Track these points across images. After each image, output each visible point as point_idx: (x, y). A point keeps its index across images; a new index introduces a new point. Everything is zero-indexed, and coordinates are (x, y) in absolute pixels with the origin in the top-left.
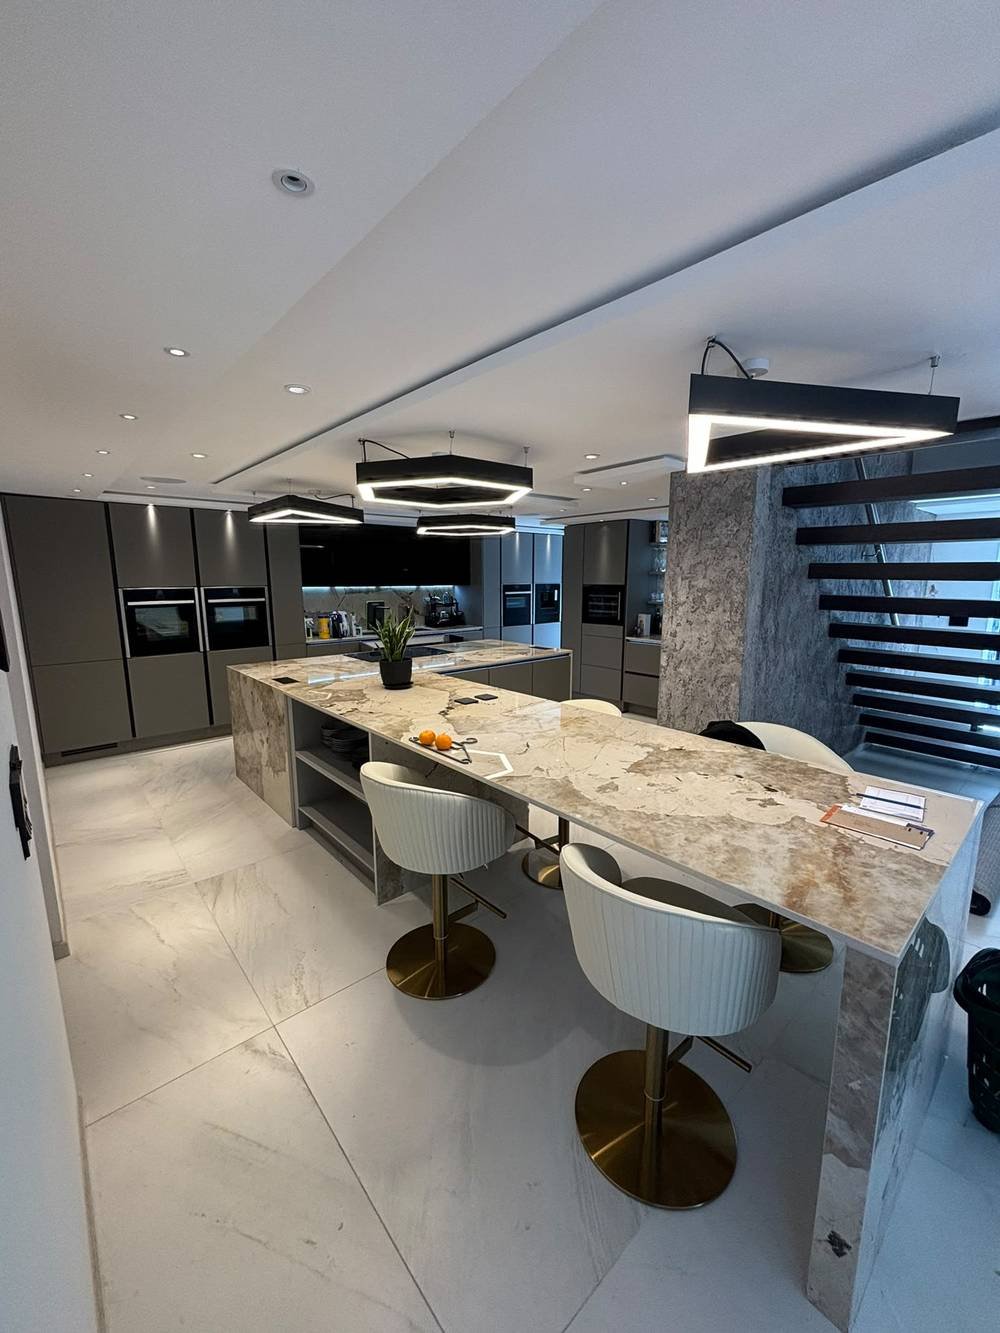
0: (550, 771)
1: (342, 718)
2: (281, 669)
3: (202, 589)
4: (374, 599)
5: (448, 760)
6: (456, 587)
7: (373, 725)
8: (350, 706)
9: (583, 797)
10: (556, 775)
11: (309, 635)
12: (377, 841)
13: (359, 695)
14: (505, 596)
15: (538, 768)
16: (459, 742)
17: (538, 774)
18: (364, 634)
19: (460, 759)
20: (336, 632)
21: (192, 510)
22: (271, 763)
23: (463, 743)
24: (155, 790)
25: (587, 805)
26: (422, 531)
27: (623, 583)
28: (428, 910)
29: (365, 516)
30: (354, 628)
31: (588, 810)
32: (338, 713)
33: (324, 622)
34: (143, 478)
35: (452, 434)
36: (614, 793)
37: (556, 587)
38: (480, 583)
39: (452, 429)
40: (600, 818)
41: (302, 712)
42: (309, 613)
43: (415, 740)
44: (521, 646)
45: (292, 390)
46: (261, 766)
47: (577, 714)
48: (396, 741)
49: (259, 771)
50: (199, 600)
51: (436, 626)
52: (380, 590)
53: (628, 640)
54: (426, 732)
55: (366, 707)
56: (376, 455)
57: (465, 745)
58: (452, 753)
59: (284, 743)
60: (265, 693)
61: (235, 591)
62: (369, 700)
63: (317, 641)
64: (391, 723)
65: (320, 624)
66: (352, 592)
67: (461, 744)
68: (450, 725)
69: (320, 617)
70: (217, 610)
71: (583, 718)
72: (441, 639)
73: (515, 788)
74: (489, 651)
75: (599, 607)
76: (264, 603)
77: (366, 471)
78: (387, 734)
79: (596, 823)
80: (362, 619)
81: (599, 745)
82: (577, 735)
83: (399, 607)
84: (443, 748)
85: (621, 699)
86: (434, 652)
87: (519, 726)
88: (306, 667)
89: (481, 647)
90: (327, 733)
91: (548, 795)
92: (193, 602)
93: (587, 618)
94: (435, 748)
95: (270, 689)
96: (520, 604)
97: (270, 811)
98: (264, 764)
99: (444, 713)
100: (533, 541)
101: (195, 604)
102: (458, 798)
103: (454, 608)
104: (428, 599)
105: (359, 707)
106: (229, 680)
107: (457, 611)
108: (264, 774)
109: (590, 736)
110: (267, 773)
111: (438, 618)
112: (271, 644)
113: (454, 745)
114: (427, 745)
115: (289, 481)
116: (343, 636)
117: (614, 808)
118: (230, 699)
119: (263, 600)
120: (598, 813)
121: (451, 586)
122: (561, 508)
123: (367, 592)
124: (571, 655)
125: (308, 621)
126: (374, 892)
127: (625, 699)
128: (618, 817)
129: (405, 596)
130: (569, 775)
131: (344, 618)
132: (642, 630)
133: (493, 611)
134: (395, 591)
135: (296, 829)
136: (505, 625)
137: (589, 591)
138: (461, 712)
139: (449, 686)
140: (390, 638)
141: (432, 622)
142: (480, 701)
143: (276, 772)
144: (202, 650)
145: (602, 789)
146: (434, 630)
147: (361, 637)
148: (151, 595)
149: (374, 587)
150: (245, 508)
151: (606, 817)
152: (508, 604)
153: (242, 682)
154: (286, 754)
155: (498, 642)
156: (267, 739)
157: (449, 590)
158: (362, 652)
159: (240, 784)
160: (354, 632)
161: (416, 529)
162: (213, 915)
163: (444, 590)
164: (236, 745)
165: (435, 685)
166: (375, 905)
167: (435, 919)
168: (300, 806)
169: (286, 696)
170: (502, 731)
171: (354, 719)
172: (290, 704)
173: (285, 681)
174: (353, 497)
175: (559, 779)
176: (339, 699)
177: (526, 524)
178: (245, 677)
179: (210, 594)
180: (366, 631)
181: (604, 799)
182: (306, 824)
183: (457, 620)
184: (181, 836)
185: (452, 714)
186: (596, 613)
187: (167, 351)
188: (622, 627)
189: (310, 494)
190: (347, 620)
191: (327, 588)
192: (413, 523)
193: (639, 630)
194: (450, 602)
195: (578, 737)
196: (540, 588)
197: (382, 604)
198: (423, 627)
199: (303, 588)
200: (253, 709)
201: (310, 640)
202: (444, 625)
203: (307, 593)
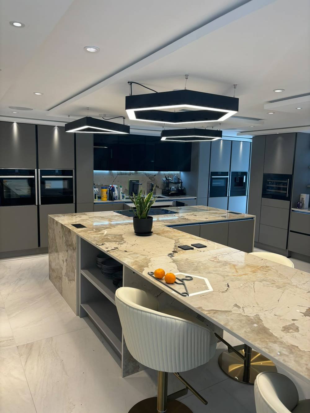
0: (245, 309)
1: (108, 253)
2: (78, 218)
3: (39, 170)
4: (133, 178)
5: (173, 292)
6: (182, 173)
7: (127, 260)
8: (113, 245)
9: (271, 335)
10: (250, 312)
11: (95, 198)
12: (124, 340)
13: (120, 239)
14: (212, 179)
15: (236, 305)
16: (180, 278)
17: (235, 310)
18: (126, 198)
19: (181, 293)
20: (111, 197)
21: (36, 126)
22: (67, 275)
23: (183, 279)
24: (4, 284)
25: (275, 342)
26: (164, 139)
27: (291, 174)
28: (154, 386)
29: (131, 130)
30: (121, 195)
31: (276, 347)
32: (106, 250)
33: (105, 191)
34: (10, 107)
35: (187, 77)
36: (296, 334)
37: (245, 174)
38: (196, 170)
39: (187, 73)
40: (287, 356)
41: (86, 246)
42: (97, 185)
43: (151, 274)
44: (221, 211)
45: (88, 49)
46: (62, 275)
47: (261, 264)
48: (139, 273)
49: (60, 278)
50: (37, 176)
51: (168, 195)
52: (137, 173)
53: (293, 211)
54: (159, 270)
55: (123, 247)
56: (138, 91)
57: (185, 282)
58: (176, 287)
59: (75, 265)
60: (66, 233)
61: (57, 172)
62: (125, 242)
63: (100, 201)
64: (137, 260)
65: (102, 193)
66: (121, 174)
67: (182, 280)
68: (174, 265)
69: (102, 188)
70: (47, 182)
71: (267, 267)
72: (170, 203)
73: (219, 320)
74: (201, 213)
75: (272, 188)
76: (72, 178)
77: (131, 102)
78: (134, 267)
79: (284, 360)
80: (126, 189)
81: (280, 290)
82: (263, 280)
83: (147, 183)
84: (170, 281)
85: (287, 248)
86: (166, 212)
87: (221, 269)
88: (91, 218)
89: (196, 210)
90: (100, 260)
91: (244, 330)
92: (33, 177)
93: (265, 195)
94: (164, 281)
95: (69, 231)
96: (221, 183)
97: (65, 303)
98: (64, 274)
99: (171, 255)
100: (232, 145)
101: (35, 178)
102: (178, 321)
103: (180, 185)
104: (165, 179)
105: (118, 246)
106: (49, 223)
107: (181, 187)
108: (63, 280)
109: (273, 282)
110: (65, 280)
111: (169, 191)
112: (74, 202)
113: (177, 281)
114: (159, 279)
115: (88, 109)
116: (115, 199)
117: (297, 347)
118: (49, 234)
119: (72, 177)
120: (285, 352)
121: (178, 172)
122: (252, 125)
123: (130, 174)
124: (255, 219)
125: (96, 190)
126: (121, 368)
127: (290, 249)
128: (301, 357)
129: (151, 177)
130: (260, 314)
131: (116, 189)
132: (303, 204)
133: (203, 187)
134: (146, 174)
135: (79, 317)
136: (210, 197)
137: (267, 177)
138: (183, 255)
139: (175, 236)
140: (140, 204)
141: (166, 192)
142: (195, 248)
143: (70, 280)
144: (37, 204)
145: (286, 329)
146: (167, 198)
147: (125, 200)
148: (12, 172)
149: (133, 172)
150: (63, 125)
151: (291, 355)
152: (213, 183)
153: (55, 225)
154: (76, 270)
155: (206, 207)
156: (66, 260)
157: (178, 174)
158: (124, 210)
159: (51, 284)
160: (121, 197)
161: (160, 138)
162: (25, 370)
163: (175, 174)
164: (50, 261)
165: (166, 234)
166: (121, 377)
167: (158, 393)
168: (81, 303)
169: (78, 236)
170: (209, 273)
171: (114, 255)
172: (80, 240)
173: (78, 226)
174: (124, 118)
175: (252, 315)
176: (108, 240)
177: (228, 135)
178: (57, 222)
179: (43, 173)
180: (128, 197)
181: (288, 338)
182: (84, 315)
183: (181, 192)
184: (14, 315)
185: (176, 256)
186: (271, 192)
187: (12, 24)
188: (289, 201)
189: (100, 116)
190: (118, 191)
191: (107, 172)
192: (159, 134)
193: (301, 205)
194: (178, 181)
195: (264, 282)
196: (235, 174)
197: (138, 181)
198: (161, 196)
199: (94, 171)
200: (60, 241)
201: (96, 201)
202: (173, 195)
203: (96, 174)
